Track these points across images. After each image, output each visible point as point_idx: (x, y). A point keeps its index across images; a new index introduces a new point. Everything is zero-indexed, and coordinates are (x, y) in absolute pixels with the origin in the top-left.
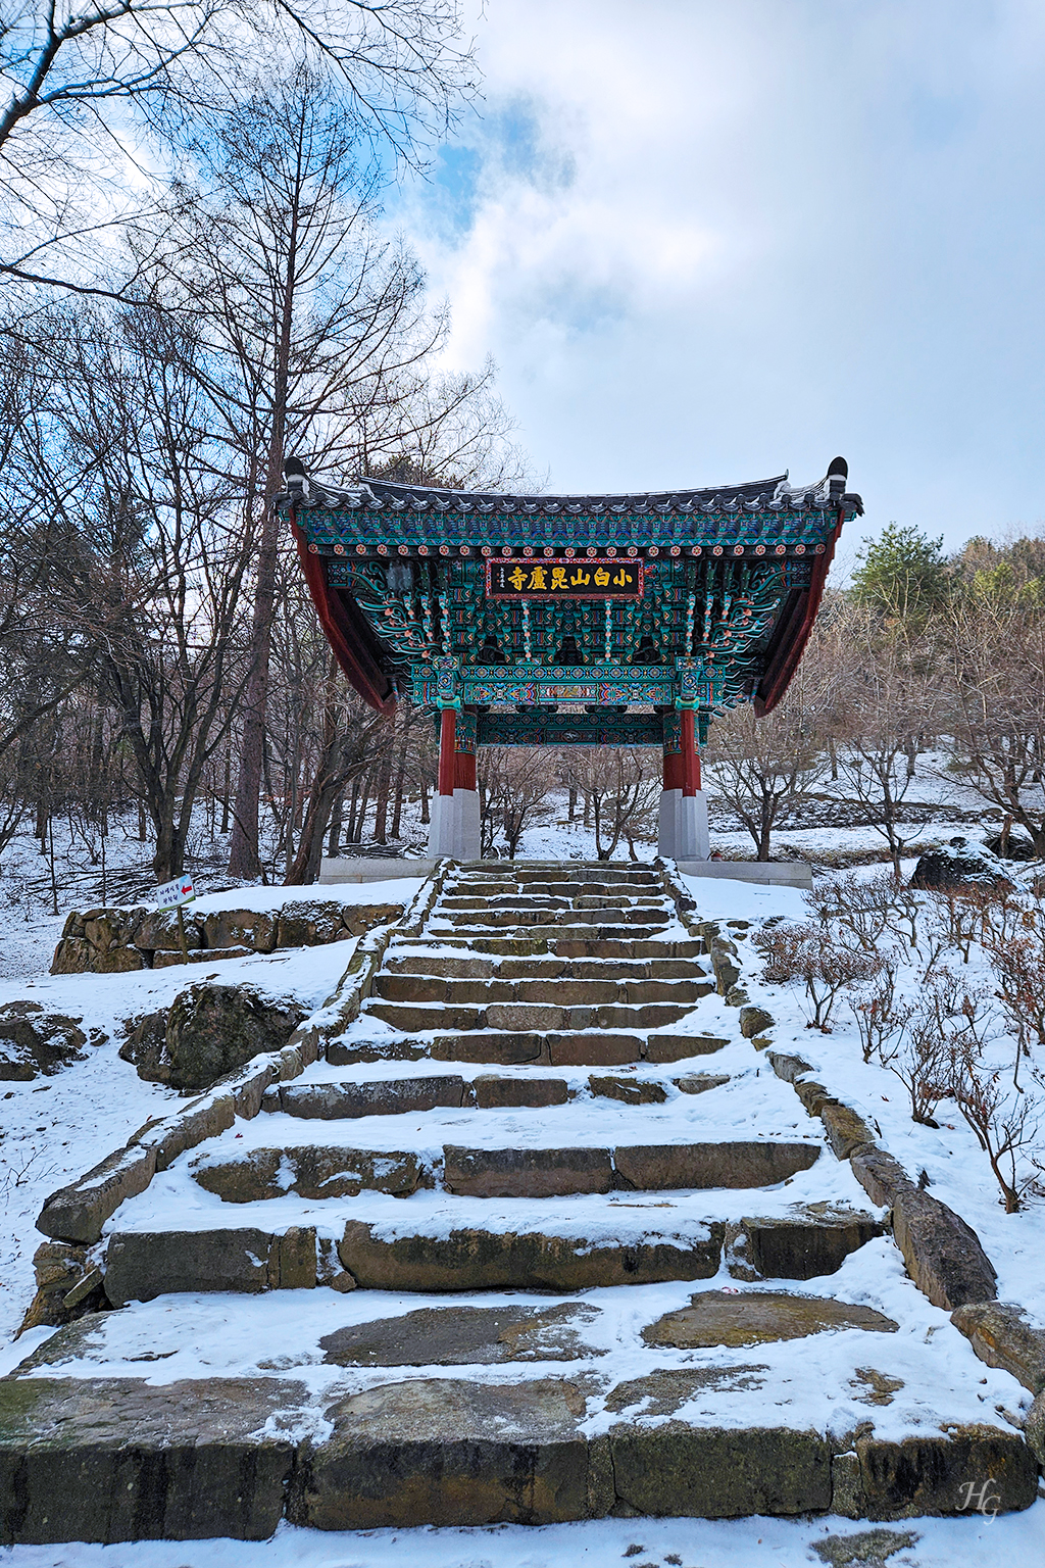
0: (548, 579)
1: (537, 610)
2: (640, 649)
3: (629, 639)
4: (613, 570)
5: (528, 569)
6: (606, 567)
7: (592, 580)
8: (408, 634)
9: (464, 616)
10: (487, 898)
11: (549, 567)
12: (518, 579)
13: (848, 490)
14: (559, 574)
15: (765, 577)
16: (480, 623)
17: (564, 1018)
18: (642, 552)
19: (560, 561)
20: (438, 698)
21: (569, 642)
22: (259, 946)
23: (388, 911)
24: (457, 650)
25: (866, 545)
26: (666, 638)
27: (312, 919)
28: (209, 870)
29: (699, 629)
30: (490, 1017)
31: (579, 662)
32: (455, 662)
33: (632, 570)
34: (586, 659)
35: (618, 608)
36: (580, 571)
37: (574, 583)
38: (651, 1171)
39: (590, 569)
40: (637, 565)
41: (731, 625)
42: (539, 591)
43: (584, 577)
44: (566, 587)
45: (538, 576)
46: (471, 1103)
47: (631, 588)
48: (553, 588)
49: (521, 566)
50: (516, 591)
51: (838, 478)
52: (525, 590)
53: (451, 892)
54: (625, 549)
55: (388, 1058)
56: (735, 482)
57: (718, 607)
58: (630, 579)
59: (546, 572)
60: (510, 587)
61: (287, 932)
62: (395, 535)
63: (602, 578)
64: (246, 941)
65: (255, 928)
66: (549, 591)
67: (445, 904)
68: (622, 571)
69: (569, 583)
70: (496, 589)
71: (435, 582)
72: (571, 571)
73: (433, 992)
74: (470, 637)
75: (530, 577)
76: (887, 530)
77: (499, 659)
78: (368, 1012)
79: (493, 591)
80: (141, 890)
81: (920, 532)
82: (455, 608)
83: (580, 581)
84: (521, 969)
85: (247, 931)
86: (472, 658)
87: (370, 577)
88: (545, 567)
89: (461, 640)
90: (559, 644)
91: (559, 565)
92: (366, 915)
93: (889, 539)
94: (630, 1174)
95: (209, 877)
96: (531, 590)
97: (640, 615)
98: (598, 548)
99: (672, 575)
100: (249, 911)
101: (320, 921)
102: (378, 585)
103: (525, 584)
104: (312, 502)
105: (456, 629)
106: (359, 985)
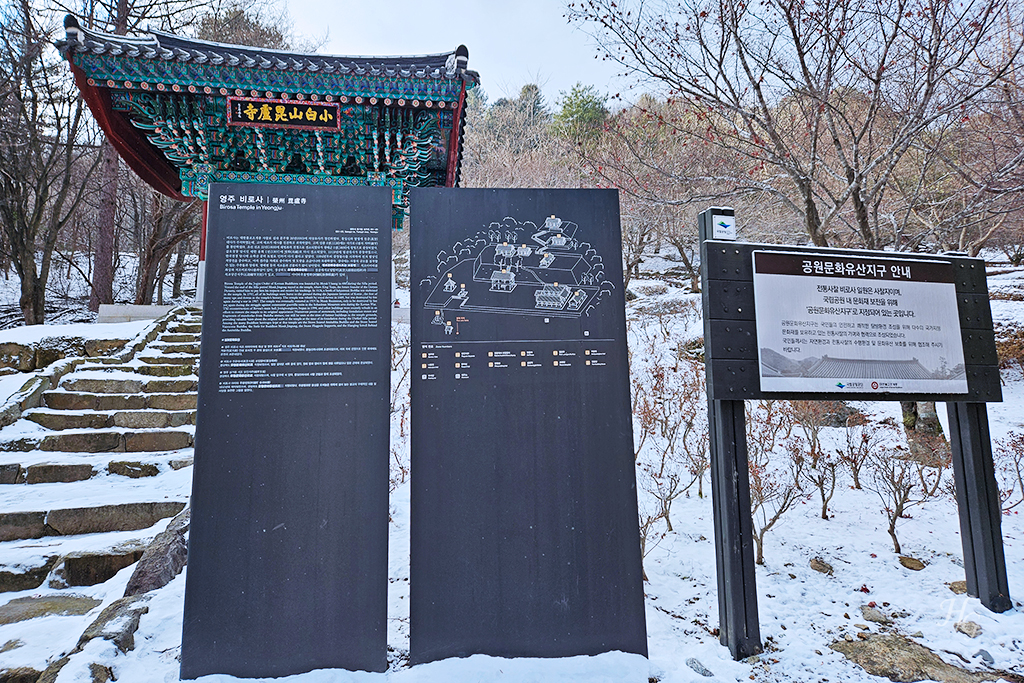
0: (273, 114)
1: (269, 134)
2: (347, 165)
3: (337, 157)
4: (319, 110)
5: (257, 105)
6: (314, 108)
7: (304, 116)
8: (175, 147)
9: (217, 136)
10: (195, 335)
11: (273, 105)
12: (251, 112)
13: (469, 68)
14: (280, 110)
15: (425, 121)
16: (230, 141)
17: (168, 419)
18: (337, 99)
19: (281, 101)
20: (199, 193)
21: (297, 158)
22: (23, 368)
23: (118, 344)
24: (214, 160)
25: (561, 96)
26: (363, 158)
27: (61, 349)
28: (77, 306)
29: (381, 154)
30: (116, 419)
31: (304, 171)
32: (210, 168)
33: (332, 110)
34: (309, 170)
35: (327, 137)
36: (295, 109)
37: (292, 117)
38: (70, 524)
39: (303, 108)
40: (335, 108)
41: (405, 152)
42: (267, 121)
43: (298, 114)
44: (286, 120)
45: (265, 111)
46: (22, 481)
47: (332, 123)
48: (277, 120)
49: (253, 103)
50: (250, 121)
51: (463, 58)
52: (256, 120)
53: (173, 330)
54: (325, 96)
55: (7, 451)
56: (421, 53)
57: (393, 139)
58: (331, 117)
59: (271, 109)
60: (245, 118)
61: (43, 358)
62: (136, 74)
63: (311, 115)
64: (13, 364)
65: (21, 356)
66: (274, 122)
67: (164, 339)
68: (326, 111)
69: (288, 117)
70: (235, 118)
71: (192, 111)
72: (289, 108)
73: (86, 403)
74: (223, 151)
75: (260, 112)
76: (575, 86)
77: (246, 169)
78: (27, 418)
79: (233, 120)
80: (19, 320)
81: (595, 89)
82: (209, 130)
83: (296, 116)
84: (161, 386)
85: (14, 357)
86: (226, 166)
87: (142, 104)
88: (270, 104)
89: (216, 152)
90: (289, 159)
91: (280, 104)
92: (102, 347)
93: (576, 94)
94: (55, 526)
95: (74, 311)
96: (261, 121)
97: (345, 141)
98: (305, 95)
99: (365, 116)
100: (16, 344)
101: (68, 351)
102: (149, 111)
103: (256, 116)
104: (85, 49)
105: (211, 145)
106: (21, 400)
